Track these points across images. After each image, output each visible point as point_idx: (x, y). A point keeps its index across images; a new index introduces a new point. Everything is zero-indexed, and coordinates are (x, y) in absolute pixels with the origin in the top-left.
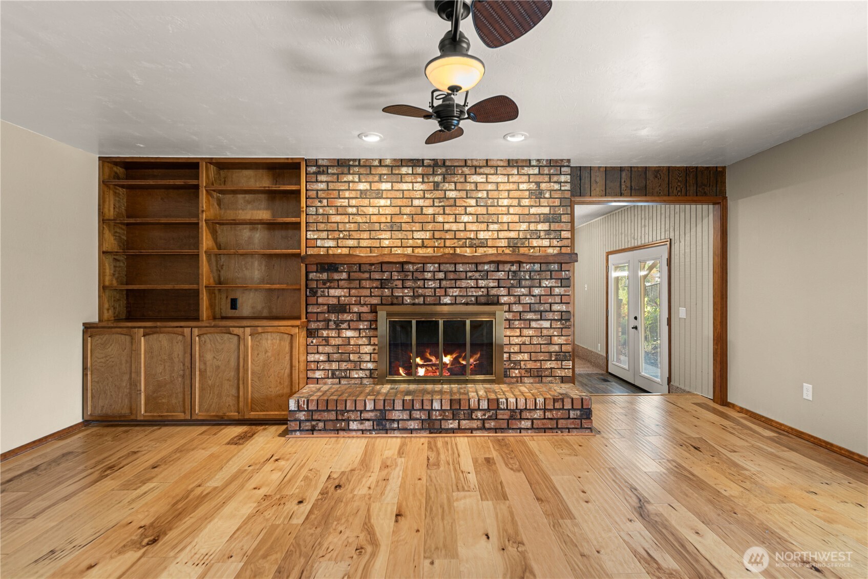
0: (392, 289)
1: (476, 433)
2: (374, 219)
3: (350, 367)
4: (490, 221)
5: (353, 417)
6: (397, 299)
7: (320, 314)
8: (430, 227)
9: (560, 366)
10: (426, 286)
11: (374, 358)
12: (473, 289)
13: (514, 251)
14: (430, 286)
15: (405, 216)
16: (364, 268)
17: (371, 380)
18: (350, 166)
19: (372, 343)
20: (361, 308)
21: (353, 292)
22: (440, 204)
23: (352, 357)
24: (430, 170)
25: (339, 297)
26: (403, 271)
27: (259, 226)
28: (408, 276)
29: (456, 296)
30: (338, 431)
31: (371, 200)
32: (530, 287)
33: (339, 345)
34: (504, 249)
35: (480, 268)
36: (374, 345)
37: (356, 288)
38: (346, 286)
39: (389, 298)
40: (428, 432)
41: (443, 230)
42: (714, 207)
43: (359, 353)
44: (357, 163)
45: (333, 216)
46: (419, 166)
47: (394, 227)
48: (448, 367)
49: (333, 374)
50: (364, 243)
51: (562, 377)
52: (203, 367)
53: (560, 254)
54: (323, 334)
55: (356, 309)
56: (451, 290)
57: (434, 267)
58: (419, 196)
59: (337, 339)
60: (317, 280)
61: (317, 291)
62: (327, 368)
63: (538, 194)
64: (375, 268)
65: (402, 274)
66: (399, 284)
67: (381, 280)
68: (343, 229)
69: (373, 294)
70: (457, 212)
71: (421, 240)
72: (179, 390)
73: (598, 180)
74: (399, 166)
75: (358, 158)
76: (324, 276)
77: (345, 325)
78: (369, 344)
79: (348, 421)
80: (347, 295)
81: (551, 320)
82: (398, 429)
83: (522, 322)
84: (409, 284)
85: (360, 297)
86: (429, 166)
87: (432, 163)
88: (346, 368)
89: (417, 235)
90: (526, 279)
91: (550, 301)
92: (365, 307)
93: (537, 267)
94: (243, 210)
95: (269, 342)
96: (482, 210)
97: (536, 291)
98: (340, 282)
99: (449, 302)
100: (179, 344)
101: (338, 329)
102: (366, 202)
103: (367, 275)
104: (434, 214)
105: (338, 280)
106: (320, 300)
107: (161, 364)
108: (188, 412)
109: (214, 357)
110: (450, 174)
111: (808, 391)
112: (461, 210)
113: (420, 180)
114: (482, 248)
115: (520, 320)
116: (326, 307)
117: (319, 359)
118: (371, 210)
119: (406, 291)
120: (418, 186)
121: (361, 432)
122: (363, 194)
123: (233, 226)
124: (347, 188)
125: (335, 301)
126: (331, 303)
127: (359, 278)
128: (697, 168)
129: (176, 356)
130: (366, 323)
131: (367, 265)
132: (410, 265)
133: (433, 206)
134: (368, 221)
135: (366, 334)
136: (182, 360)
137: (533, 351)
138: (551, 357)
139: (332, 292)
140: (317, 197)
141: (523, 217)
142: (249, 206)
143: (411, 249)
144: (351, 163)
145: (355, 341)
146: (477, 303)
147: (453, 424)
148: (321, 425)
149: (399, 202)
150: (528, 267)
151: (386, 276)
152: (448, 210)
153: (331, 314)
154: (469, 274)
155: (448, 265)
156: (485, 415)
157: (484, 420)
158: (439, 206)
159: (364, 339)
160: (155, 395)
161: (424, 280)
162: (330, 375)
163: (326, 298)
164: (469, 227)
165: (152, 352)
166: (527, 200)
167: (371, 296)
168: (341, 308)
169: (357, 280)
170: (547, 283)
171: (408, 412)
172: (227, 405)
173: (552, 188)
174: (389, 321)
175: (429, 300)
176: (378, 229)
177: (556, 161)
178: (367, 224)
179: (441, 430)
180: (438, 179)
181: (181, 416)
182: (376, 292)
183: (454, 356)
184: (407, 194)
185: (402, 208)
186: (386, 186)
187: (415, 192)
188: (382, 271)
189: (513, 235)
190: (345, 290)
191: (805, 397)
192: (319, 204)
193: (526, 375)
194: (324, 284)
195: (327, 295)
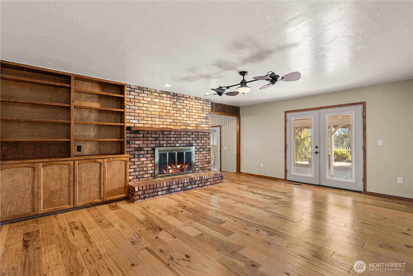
0: (159, 141)
1: (197, 189)
2: (153, 113)
3: (143, 173)
4: (190, 117)
5: (159, 190)
6: (161, 145)
7: (131, 152)
8: (172, 118)
9: (208, 166)
10: (171, 140)
11: (153, 169)
12: (185, 141)
13: (197, 128)
14: (172, 140)
15: (164, 113)
16: (149, 133)
17: (152, 177)
18: (143, 90)
19: (152, 163)
20: (148, 149)
21: (145, 142)
22: (176, 110)
23: (144, 169)
24: (172, 97)
25: (139, 144)
26: (163, 134)
27: (94, 110)
28: (165, 136)
29: (180, 144)
30: (154, 196)
31: (152, 105)
32: (201, 140)
33: (139, 164)
34: (194, 127)
35: (187, 134)
36: (153, 163)
37: (146, 141)
38: (142, 140)
39: (158, 144)
40: (183, 191)
41: (176, 119)
42: (237, 118)
43: (147, 167)
44: (147, 90)
45: (137, 110)
46: (169, 95)
47: (160, 117)
48: (179, 169)
49: (137, 177)
50: (149, 122)
51: (209, 169)
52: (80, 180)
53: (208, 130)
54: (132, 160)
55: (146, 149)
56: (179, 141)
57: (174, 133)
58: (169, 106)
59: (138, 162)
60: (130, 137)
61: (130, 142)
62: (134, 175)
63: (203, 110)
64: (153, 133)
65: (163, 135)
66: (162, 139)
67: (155, 137)
68: (141, 116)
69: (152, 143)
70: (181, 113)
71: (169, 123)
72: (65, 194)
73: (214, 106)
74: (162, 93)
75: (147, 87)
76: (133, 135)
77: (142, 156)
78: (151, 163)
79: (157, 192)
80: (143, 143)
81: (206, 151)
82: (174, 191)
83: (199, 152)
84: (165, 139)
85: (148, 144)
86: (172, 95)
87: (173, 94)
88: (142, 174)
89: (168, 120)
90: (200, 138)
91: (206, 145)
92: (150, 148)
93: (203, 134)
94: (85, 101)
95: (115, 165)
96: (188, 113)
97: (203, 142)
98: (139, 138)
99: (178, 146)
100: (66, 169)
101: (139, 158)
102: (150, 106)
103: (150, 135)
104: (174, 113)
105: (139, 137)
106: (131, 146)
107: (54, 181)
108: (72, 204)
109: (87, 174)
110: (179, 99)
111: (262, 165)
112: (182, 113)
113: (169, 100)
114: (188, 127)
115: (198, 151)
116: (134, 149)
117: (131, 171)
118: (152, 109)
119: (164, 142)
120: (168, 102)
121: (162, 195)
122: (148, 103)
123: (79, 109)
124: (143, 99)
125: (137, 146)
126: (136, 147)
127: (147, 136)
128: (235, 106)
129: (64, 176)
130: (150, 155)
131: (150, 131)
132: (166, 132)
133: (173, 110)
134: (151, 114)
135: (150, 159)
136: (67, 178)
137: (202, 161)
138: (206, 163)
139: (136, 142)
140: (130, 101)
141: (199, 117)
142: (88, 100)
143: (166, 125)
144: (144, 89)
145: (145, 162)
146: (187, 146)
147: (190, 187)
148: (148, 195)
149: (162, 107)
150: (200, 133)
151: (157, 136)
152: (178, 112)
153: (136, 152)
154: (184, 136)
155: (178, 132)
156: (199, 182)
157: (198, 184)
158: (175, 110)
159: (149, 161)
160: (50, 198)
161: (170, 137)
162: (135, 178)
163: (134, 145)
164: (185, 119)
165: (47, 175)
166: (200, 111)
167: (152, 144)
168: (140, 149)
169: (146, 137)
170: (205, 139)
171: (177, 185)
172: (94, 197)
173: (206, 108)
174: (159, 153)
175: (172, 145)
176: (155, 117)
177: (208, 100)
178: (150, 115)
179: (187, 189)
180: (175, 100)
181: (68, 206)
182: (154, 142)
183: (181, 165)
184: (165, 105)
185: (163, 110)
186: (157, 100)
187: (167, 104)
188: (156, 134)
189: (196, 123)
190: (142, 141)
191: (261, 167)
192: (131, 104)
193: (200, 169)
194: (133, 139)
195: (134, 143)
